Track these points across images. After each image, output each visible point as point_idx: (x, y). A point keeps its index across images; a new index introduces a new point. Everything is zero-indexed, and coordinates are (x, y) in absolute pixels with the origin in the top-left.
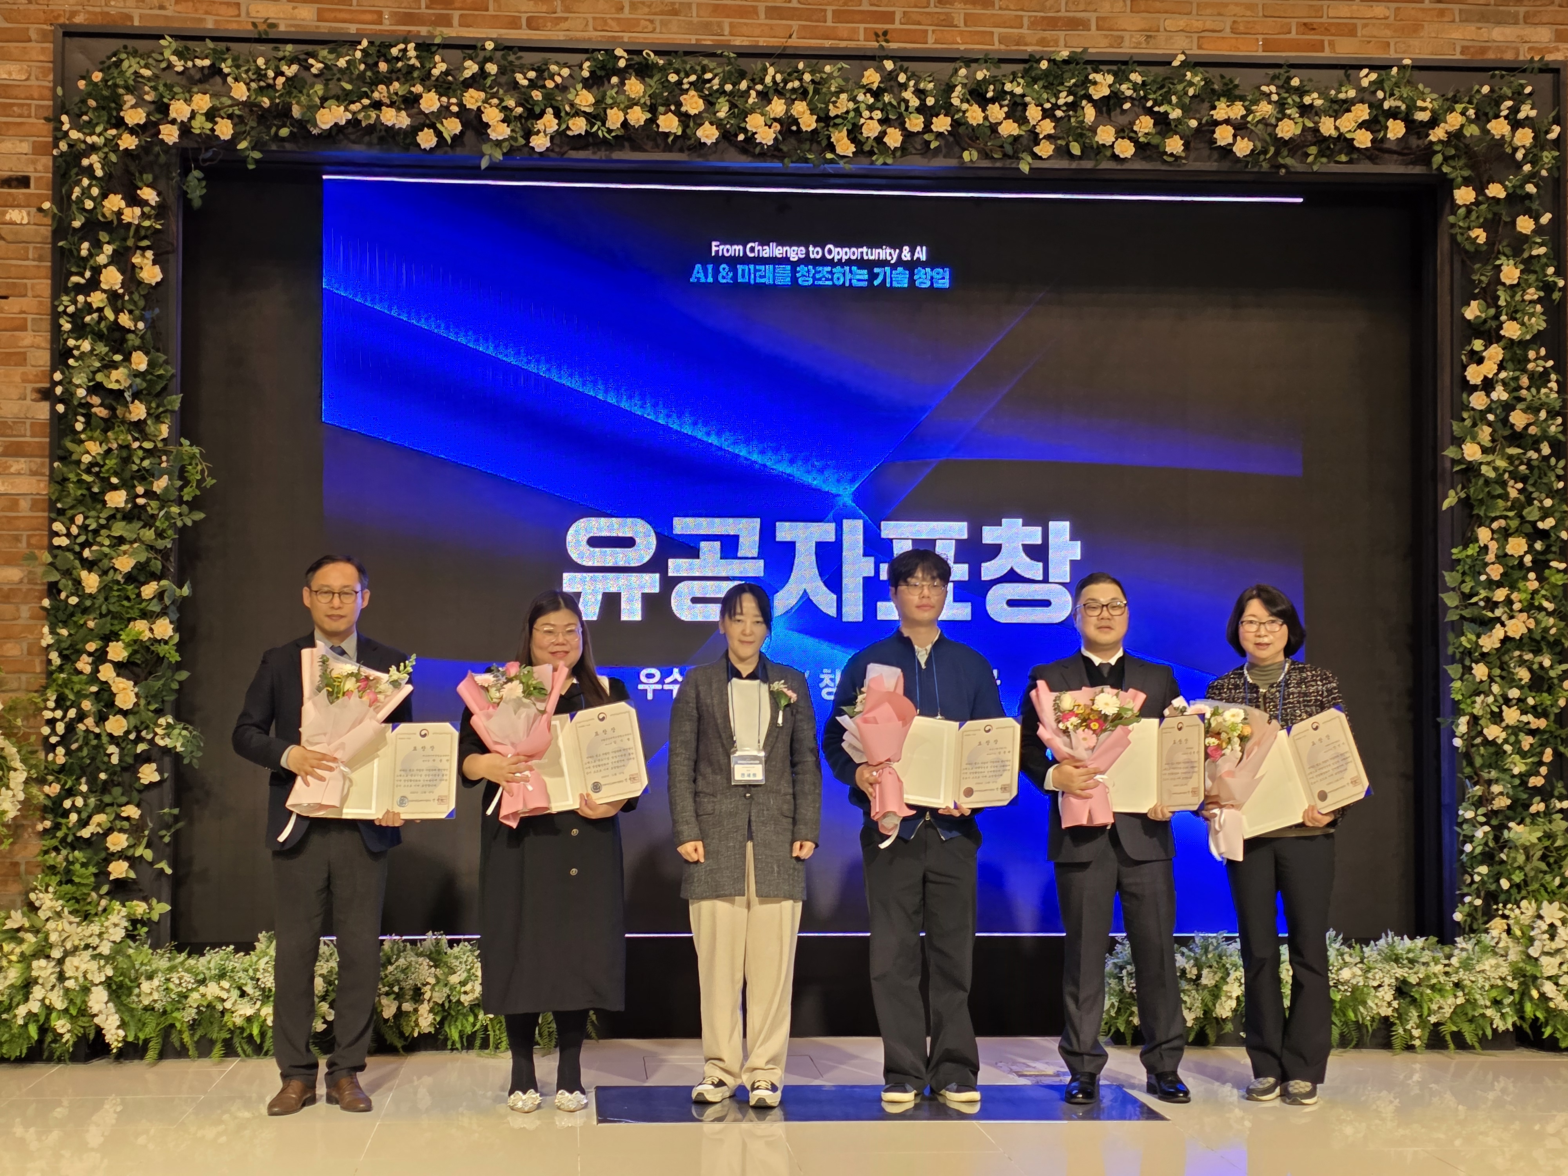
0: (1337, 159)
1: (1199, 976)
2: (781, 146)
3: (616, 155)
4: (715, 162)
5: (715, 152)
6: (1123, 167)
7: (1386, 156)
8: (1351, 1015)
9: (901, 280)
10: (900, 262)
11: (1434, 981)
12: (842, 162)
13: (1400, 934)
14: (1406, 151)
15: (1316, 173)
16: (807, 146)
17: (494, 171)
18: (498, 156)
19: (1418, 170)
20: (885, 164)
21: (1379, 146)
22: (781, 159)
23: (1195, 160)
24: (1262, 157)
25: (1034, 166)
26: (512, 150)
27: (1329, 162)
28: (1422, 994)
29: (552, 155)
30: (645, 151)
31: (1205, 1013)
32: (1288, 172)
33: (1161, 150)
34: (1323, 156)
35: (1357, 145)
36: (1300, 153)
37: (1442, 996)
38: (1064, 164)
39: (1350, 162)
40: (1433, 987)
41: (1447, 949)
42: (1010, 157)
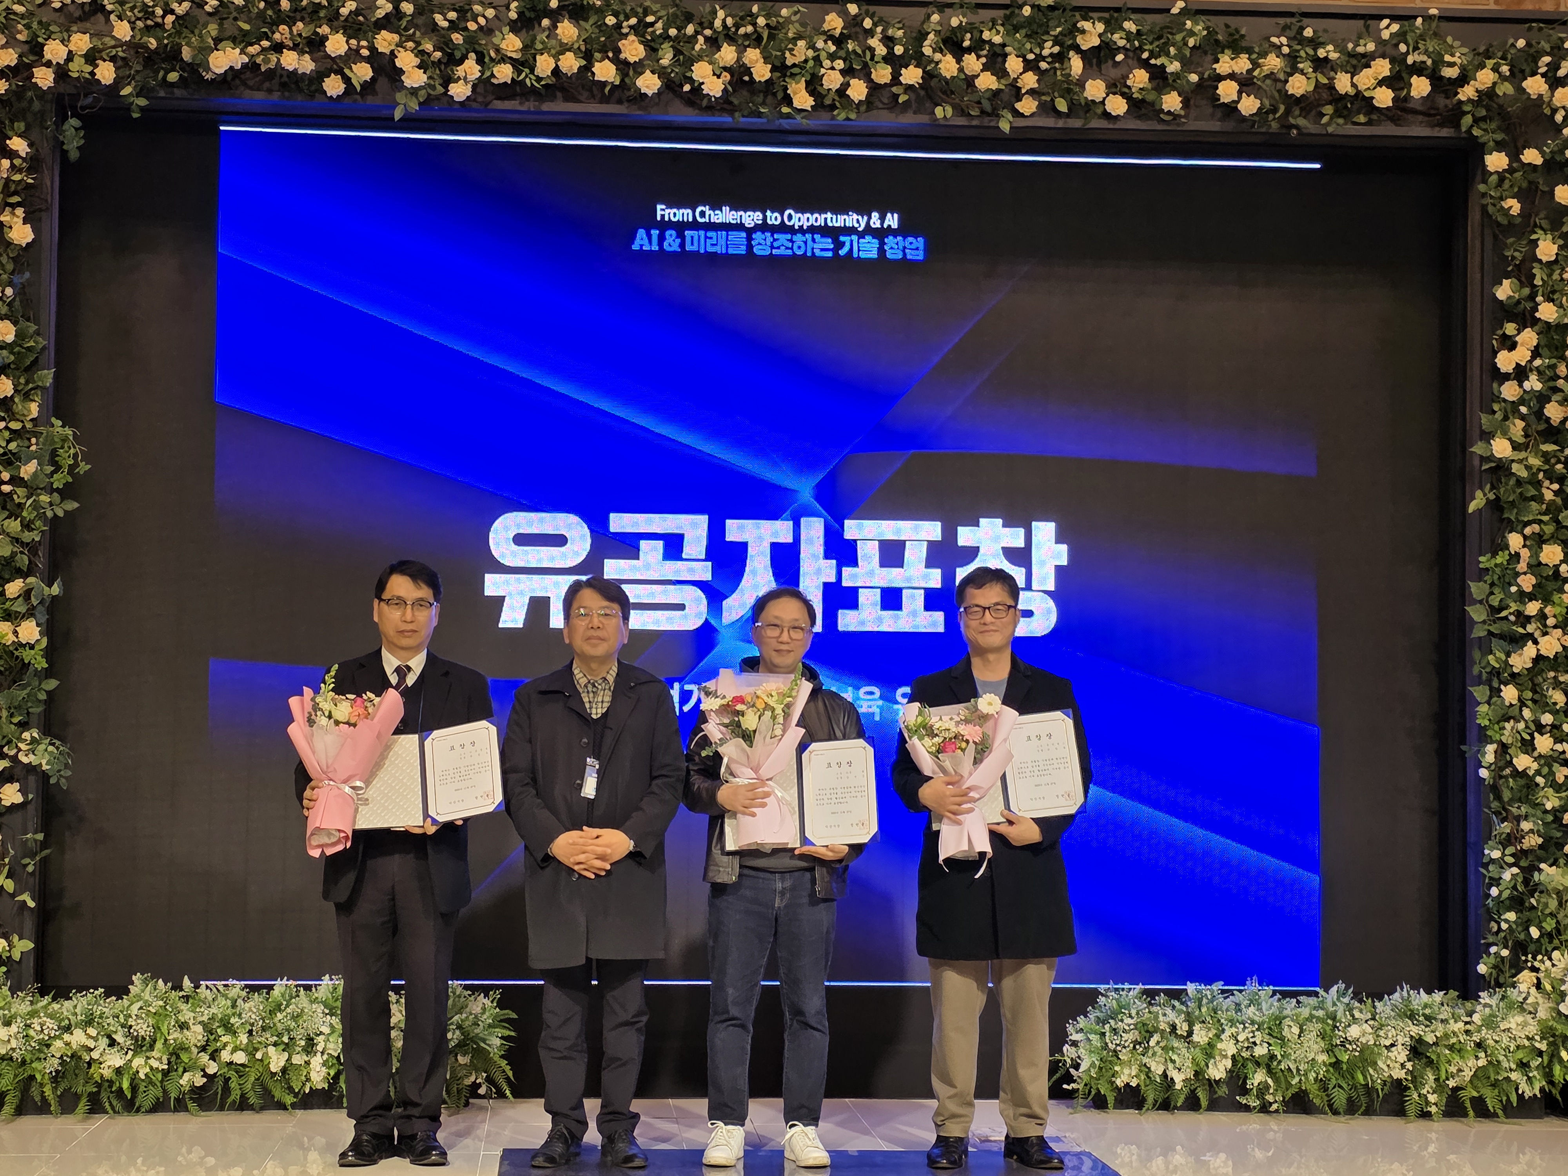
0: (1354, 120)
1: (1190, 1033)
2: (733, 99)
3: (546, 107)
4: (657, 115)
5: (657, 104)
6: (1116, 126)
7: (1410, 117)
8: (1360, 1077)
9: (868, 249)
10: (869, 231)
11: (1453, 1040)
12: (798, 117)
13: (1415, 987)
14: (1432, 112)
15: (1331, 135)
16: (760, 99)
17: (408, 123)
18: (414, 106)
19: (1445, 132)
20: (848, 119)
21: (1402, 103)
22: (731, 112)
23: (1196, 119)
24: (1271, 117)
25: (1015, 125)
26: (429, 99)
27: (1346, 124)
28: (1438, 1056)
29: (474, 105)
30: (579, 101)
31: (1197, 1074)
32: (1300, 133)
33: (1158, 108)
34: (1340, 116)
35: (1377, 105)
36: (1313, 113)
37: (1462, 1057)
38: (1049, 122)
39: (1369, 123)
40: (1451, 1048)
41: (1468, 1005)
42: (989, 115)
